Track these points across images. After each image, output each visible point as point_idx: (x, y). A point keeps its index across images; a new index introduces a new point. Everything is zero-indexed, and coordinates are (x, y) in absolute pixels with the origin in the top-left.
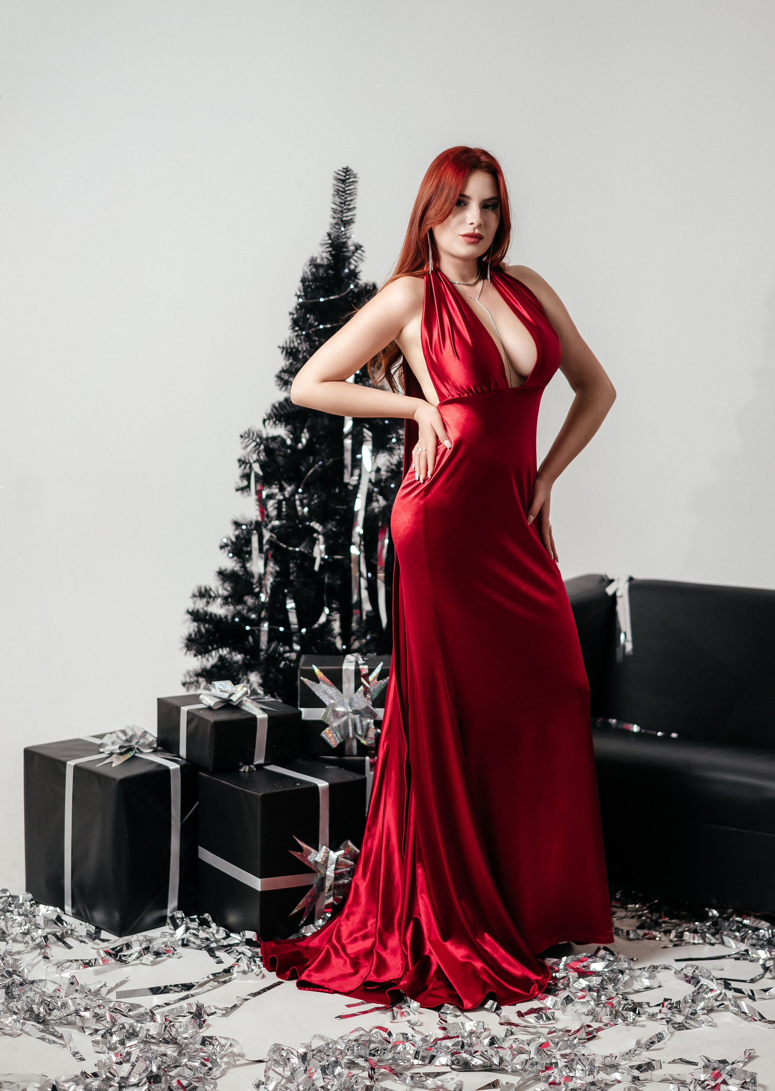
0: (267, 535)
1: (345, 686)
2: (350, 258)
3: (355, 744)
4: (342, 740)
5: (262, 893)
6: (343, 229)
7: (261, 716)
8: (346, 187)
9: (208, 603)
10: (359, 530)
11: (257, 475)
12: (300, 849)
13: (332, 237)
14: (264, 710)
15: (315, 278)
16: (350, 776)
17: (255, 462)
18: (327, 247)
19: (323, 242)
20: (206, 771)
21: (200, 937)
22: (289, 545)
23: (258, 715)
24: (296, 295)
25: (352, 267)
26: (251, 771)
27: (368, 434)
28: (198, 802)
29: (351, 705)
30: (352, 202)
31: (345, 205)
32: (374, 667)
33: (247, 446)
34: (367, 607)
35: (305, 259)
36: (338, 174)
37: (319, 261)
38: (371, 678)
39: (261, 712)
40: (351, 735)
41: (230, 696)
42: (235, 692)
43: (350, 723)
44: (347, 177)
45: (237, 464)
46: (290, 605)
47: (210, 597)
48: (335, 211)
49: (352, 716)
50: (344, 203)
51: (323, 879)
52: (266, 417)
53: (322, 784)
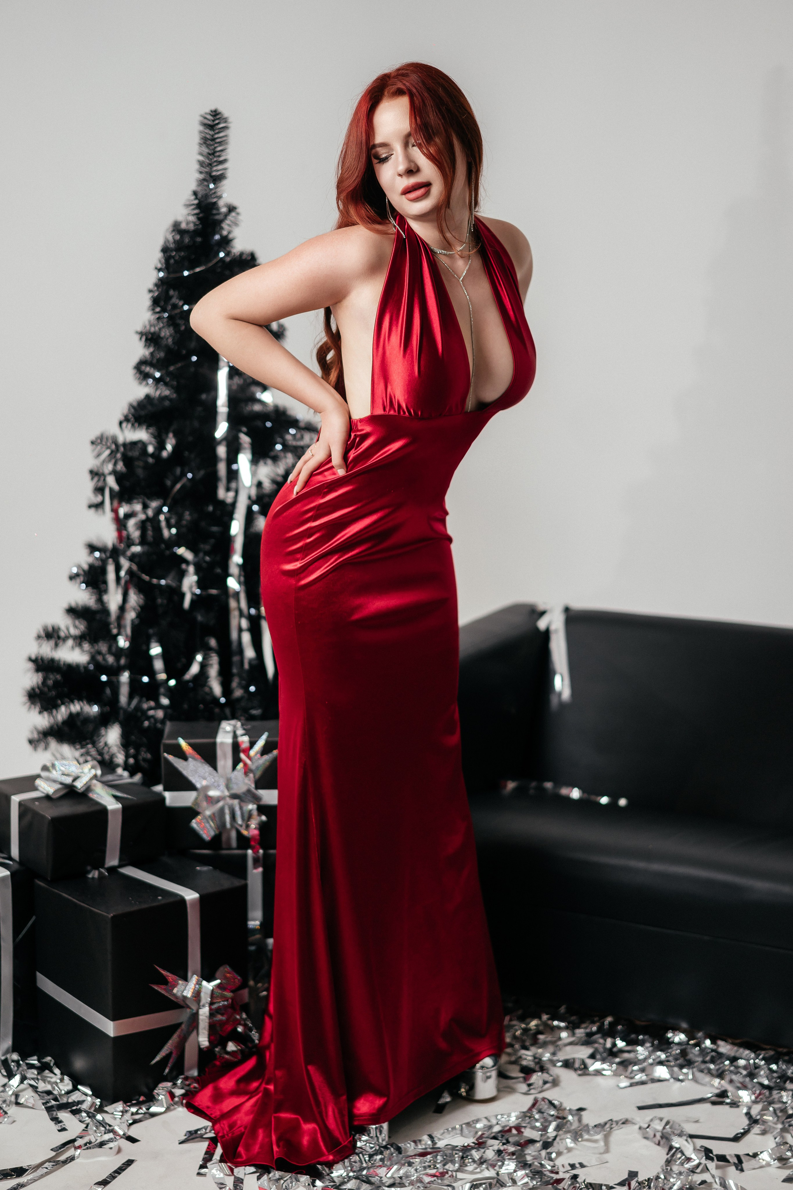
0: (125, 564)
1: (220, 763)
2: (222, 221)
3: (234, 834)
4: (217, 832)
5: (116, 1039)
6: (212, 186)
7: (113, 806)
8: (216, 134)
9: (56, 645)
10: (237, 559)
11: (111, 490)
12: (164, 981)
13: (199, 196)
14: (116, 797)
15: (179, 246)
16: (226, 882)
17: (110, 474)
18: (194, 209)
19: (188, 203)
20: (43, 879)
21: (40, 1089)
22: (152, 577)
23: (109, 805)
24: (156, 268)
25: (225, 233)
26: (101, 876)
27: (245, 439)
28: (34, 918)
29: (228, 787)
30: (223, 154)
31: (215, 157)
32: (256, 739)
33: (98, 455)
34: (250, 653)
35: (168, 223)
36: (205, 118)
37: (183, 226)
38: (252, 753)
39: (113, 800)
40: (228, 825)
41: (74, 780)
42: (80, 774)
43: (227, 811)
44: (217, 122)
45: (88, 476)
46: (156, 650)
47: (59, 637)
48: (201, 164)
49: (230, 801)
50: (213, 154)
51: (195, 1017)
52: (122, 418)
53: (190, 895)
